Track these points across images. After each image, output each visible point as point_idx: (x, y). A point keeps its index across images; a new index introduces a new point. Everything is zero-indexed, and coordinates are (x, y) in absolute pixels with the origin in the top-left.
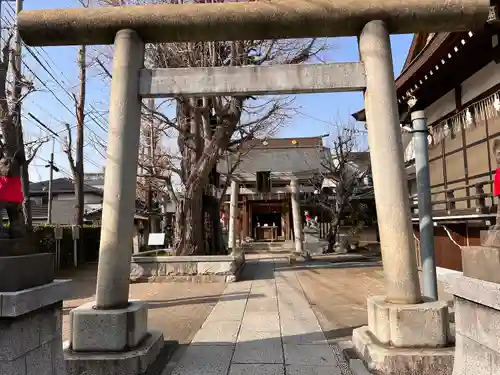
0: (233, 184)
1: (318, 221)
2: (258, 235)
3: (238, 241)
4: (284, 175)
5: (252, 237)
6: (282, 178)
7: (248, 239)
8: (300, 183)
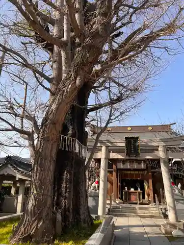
0: (104, 148)
1: (181, 188)
2: (126, 198)
3: (108, 202)
4: (151, 141)
5: (121, 198)
6: (150, 144)
7: (118, 201)
8: (167, 149)
